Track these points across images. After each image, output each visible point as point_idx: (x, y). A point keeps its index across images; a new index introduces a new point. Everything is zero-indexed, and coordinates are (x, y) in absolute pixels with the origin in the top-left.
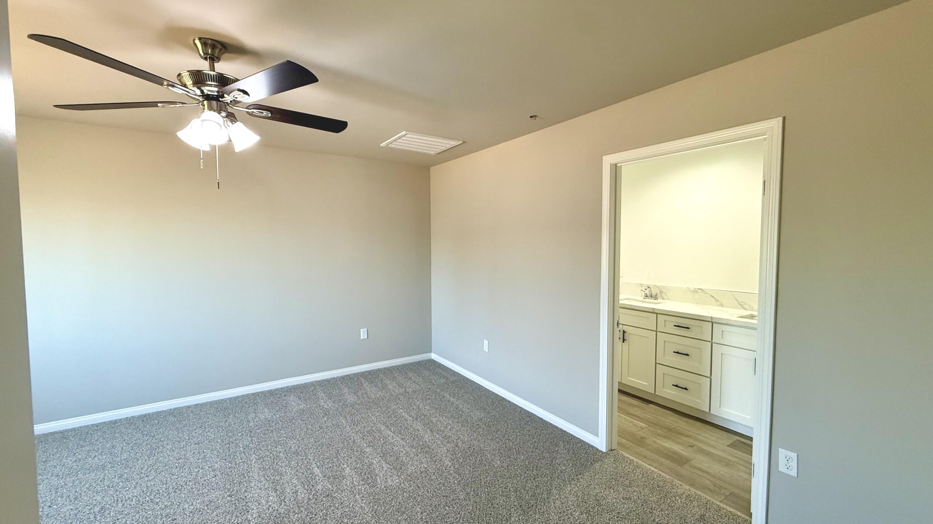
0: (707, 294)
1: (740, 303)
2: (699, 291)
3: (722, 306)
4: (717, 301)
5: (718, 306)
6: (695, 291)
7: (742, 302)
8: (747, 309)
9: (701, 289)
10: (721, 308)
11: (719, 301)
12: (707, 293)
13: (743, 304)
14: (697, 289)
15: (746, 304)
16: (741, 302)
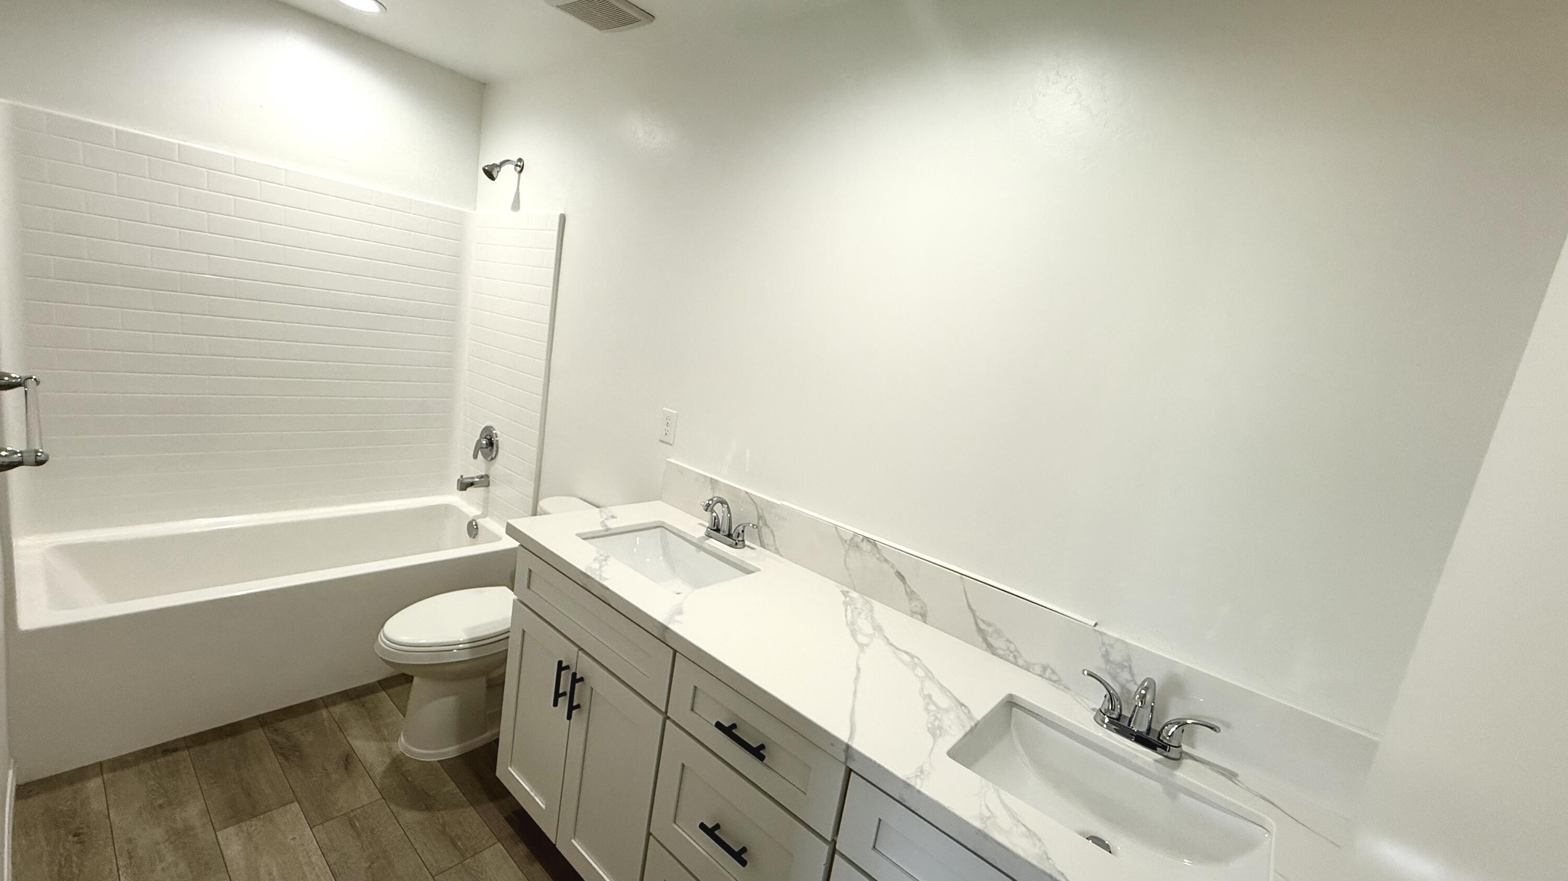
0: (885, 565)
1: (983, 626)
2: (866, 546)
3: (924, 617)
4: (911, 595)
5: (913, 614)
6: (855, 543)
7: (989, 625)
8: (1001, 652)
9: (874, 543)
10: (917, 623)
11: (918, 600)
12: (886, 560)
13: (990, 630)
14: (859, 539)
15: (999, 633)
16: (983, 621)
